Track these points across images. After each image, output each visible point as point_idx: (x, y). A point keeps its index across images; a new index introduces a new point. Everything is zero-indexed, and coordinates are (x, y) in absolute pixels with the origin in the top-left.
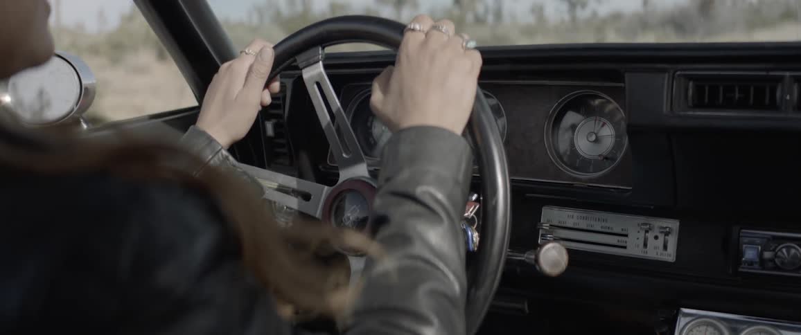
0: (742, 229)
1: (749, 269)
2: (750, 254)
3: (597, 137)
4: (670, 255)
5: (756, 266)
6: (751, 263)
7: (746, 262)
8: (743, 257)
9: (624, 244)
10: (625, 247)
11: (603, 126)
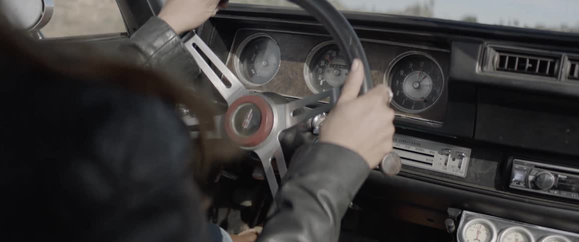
0: (515, 158)
1: (517, 186)
2: (518, 176)
3: (419, 85)
4: (462, 173)
5: (522, 185)
6: (519, 182)
7: (515, 181)
8: (513, 178)
9: (430, 162)
10: (431, 164)
11: (424, 78)
